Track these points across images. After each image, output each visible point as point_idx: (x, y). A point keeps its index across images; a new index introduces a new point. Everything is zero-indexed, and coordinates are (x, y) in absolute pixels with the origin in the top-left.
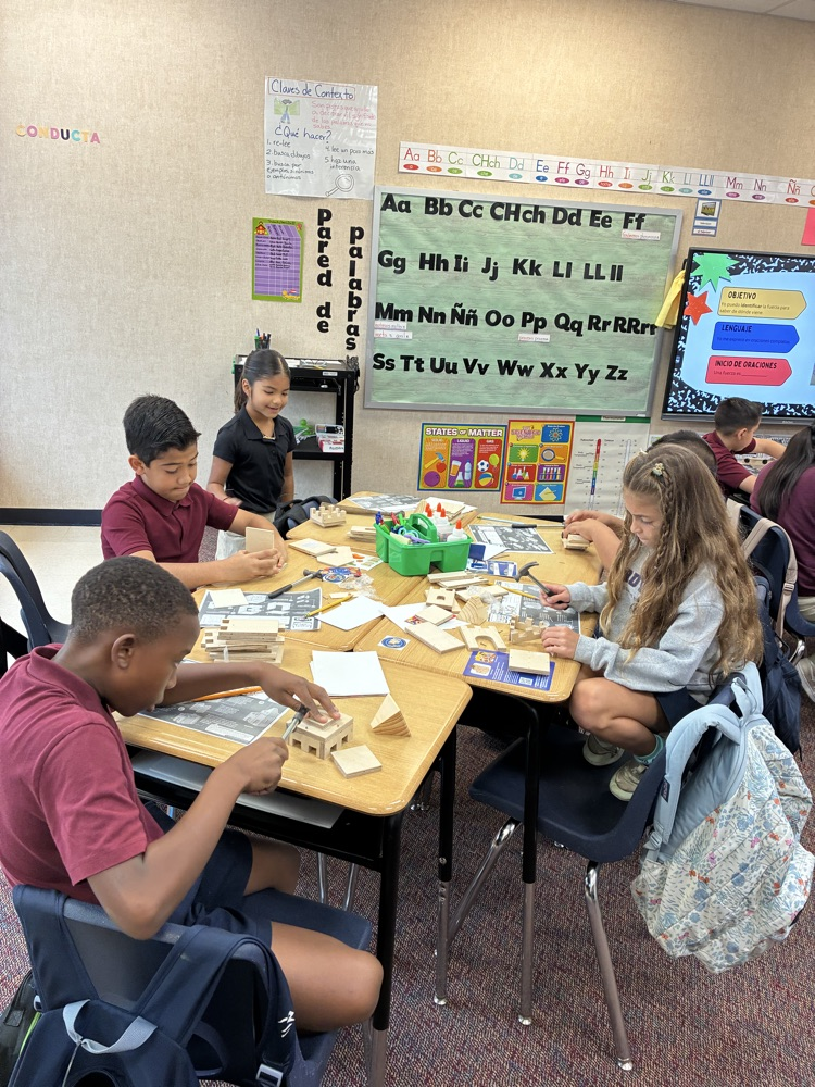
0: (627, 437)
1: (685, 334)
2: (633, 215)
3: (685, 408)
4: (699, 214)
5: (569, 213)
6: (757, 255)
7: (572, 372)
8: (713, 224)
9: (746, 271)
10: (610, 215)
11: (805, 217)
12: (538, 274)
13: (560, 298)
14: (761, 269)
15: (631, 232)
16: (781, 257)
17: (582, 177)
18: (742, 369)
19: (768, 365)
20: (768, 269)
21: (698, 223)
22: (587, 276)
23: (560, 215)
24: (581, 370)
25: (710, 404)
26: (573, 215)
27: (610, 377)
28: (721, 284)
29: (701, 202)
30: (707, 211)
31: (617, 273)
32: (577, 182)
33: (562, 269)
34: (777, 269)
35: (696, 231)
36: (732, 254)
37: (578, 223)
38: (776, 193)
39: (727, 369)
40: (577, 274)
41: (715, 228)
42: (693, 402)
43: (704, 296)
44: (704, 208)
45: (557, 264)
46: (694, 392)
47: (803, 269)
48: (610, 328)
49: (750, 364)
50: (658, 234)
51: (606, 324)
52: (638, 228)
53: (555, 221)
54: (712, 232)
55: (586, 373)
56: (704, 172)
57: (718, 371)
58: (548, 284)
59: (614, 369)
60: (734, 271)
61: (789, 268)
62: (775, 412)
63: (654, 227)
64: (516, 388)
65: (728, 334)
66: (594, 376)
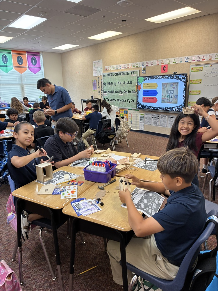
0: (136, 113)
1: (138, 93)
2: (132, 72)
3: (140, 107)
4: (142, 70)
5: (124, 73)
6: (148, 77)
8: (145, 71)
9: (146, 80)
10: (129, 72)
11: (161, 67)
12: (121, 84)
13: (124, 88)
14: (149, 79)
16: (152, 76)
18: (148, 100)
19: (153, 98)
21: (142, 72)
25: (144, 107)
28: (143, 83)
29: (142, 68)
30: (144, 69)
31: (131, 82)
32: (125, 68)
34: (151, 79)
36: (143, 77)
38: (155, 63)
40: (126, 83)
42: (141, 106)
43: (140, 85)
45: (123, 82)
46: (141, 104)
47: (156, 78)
48: (131, 92)
49: (150, 98)
50: (136, 75)
52: (133, 74)
53: (122, 75)
54: (145, 73)
56: (142, 62)
57: (145, 100)
58: (122, 86)
59: (132, 100)
60: (144, 80)
61: (153, 78)
63: (136, 73)
64: (120, 104)
65: (145, 93)
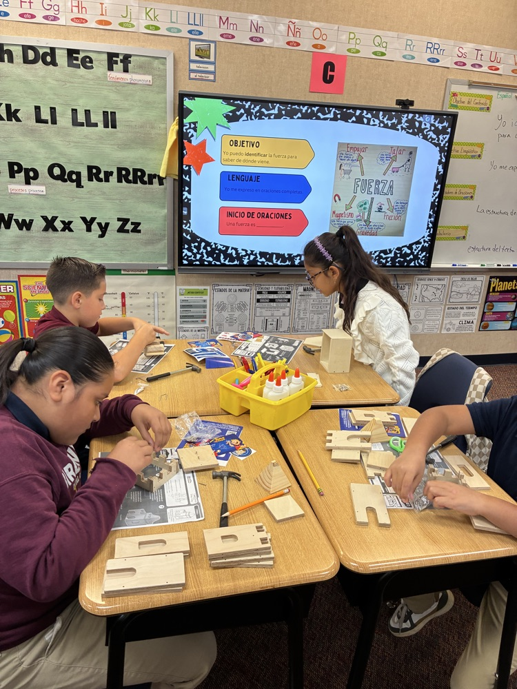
0: (152, 289)
1: (189, 184)
2: (117, 55)
3: (201, 260)
4: (193, 57)
5: (41, 52)
6: (255, 101)
7: (78, 225)
8: (211, 68)
9: (244, 117)
10: (89, 54)
11: (310, 63)
12: (18, 120)
13: (48, 146)
14: (260, 116)
15: (117, 74)
16: (281, 103)
17: (51, 13)
18: (256, 220)
19: (283, 215)
20: (269, 116)
21: (193, 66)
22: (75, 123)
23: (31, 55)
24: (88, 223)
25: (227, 256)
26: (45, 54)
27: (121, 230)
28: (219, 132)
29: (193, 44)
30: (202, 53)
31: (110, 120)
32: (46, 17)
33: (45, 115)
34: (278, 116)
35: (193, 75)
36: (227, 99)
37: (54, 63)
38: (276, 35)
39: (241, 220)
40: (64, 119)
41: (213, 73)
42: (209, 254)
43: (203, 144)
44: (198, 50)
45: (37, 108)
46: (208, 244)
47: (306, 116)
48: (114, 179)
49: (264, 215)
50: (149, 78)
51: (108, 175)
52: (126, 70)
53: (26, 61)
54: (211, 77)
55: (95, 226)
56: (192, 10)
57: (230, 221)
58: (32, 131)
59: (125, 221)
60: (232, 118)
61: (291, 114)
62: (297, 262)
63: (144, 69)
64: (18, 243)
65: (233, 184)
66: (104, 229)
